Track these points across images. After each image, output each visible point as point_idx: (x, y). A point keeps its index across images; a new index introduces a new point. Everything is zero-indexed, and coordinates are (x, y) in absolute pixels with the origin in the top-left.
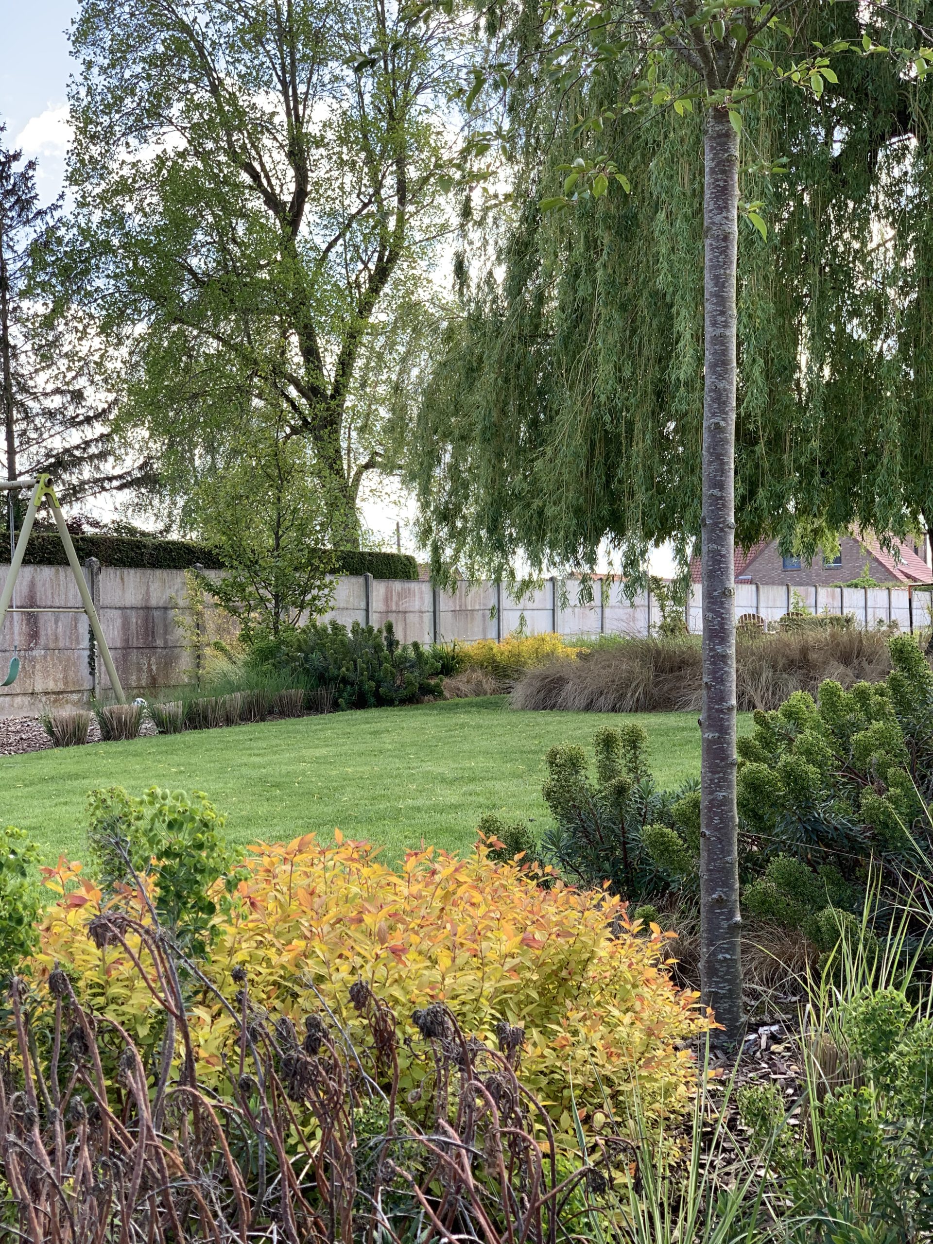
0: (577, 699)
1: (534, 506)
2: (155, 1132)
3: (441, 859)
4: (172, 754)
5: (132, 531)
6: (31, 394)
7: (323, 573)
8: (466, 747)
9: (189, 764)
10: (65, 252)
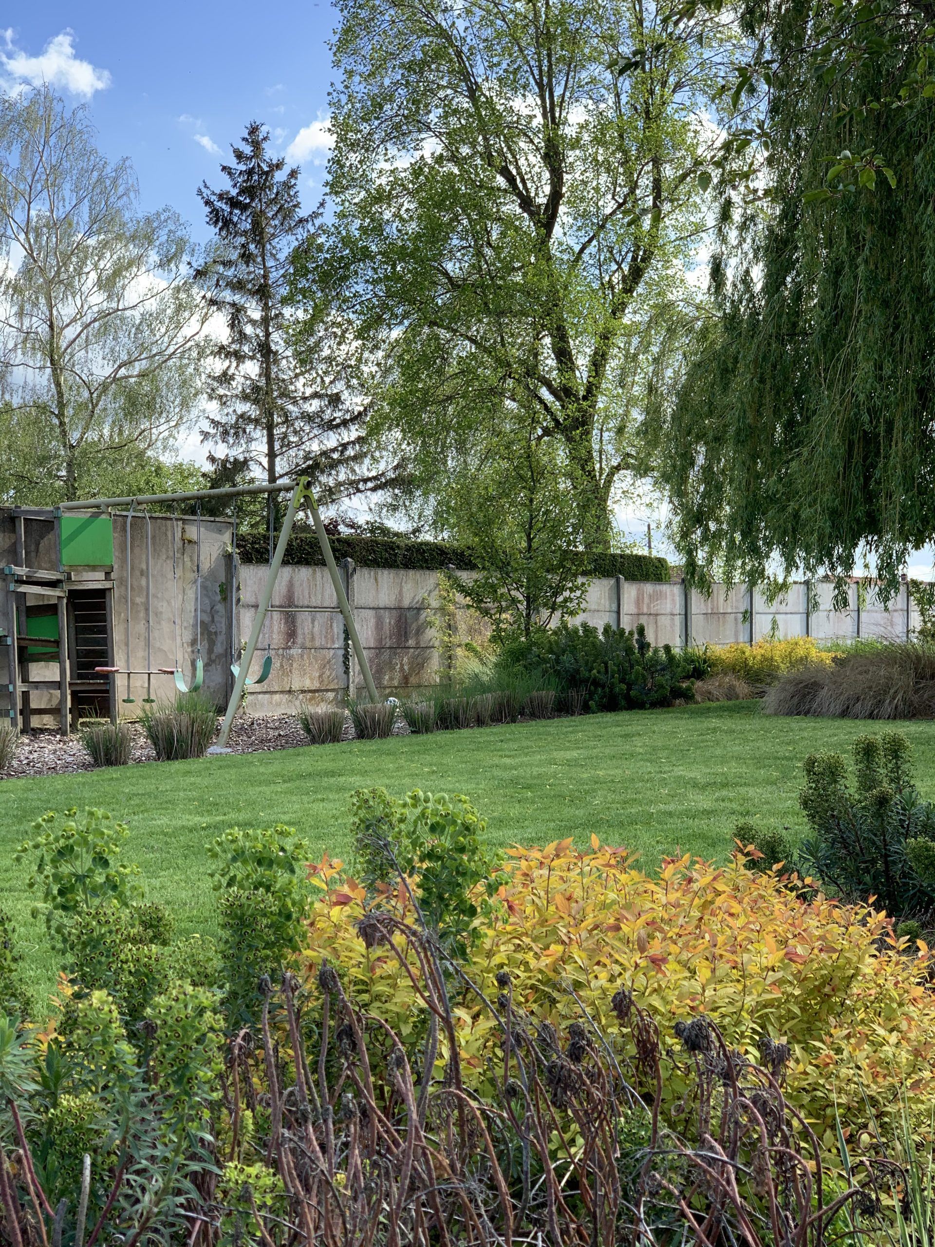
0: (832, 705)
1: (790, 510)
2: (422, 1133)
3: (697, 866)
4: (424, 753)
5: (385, 531)
6: (291, 398)
7: (575, 575)
8: (719, 752)
9: (442, 764)
10: (326, 258)
